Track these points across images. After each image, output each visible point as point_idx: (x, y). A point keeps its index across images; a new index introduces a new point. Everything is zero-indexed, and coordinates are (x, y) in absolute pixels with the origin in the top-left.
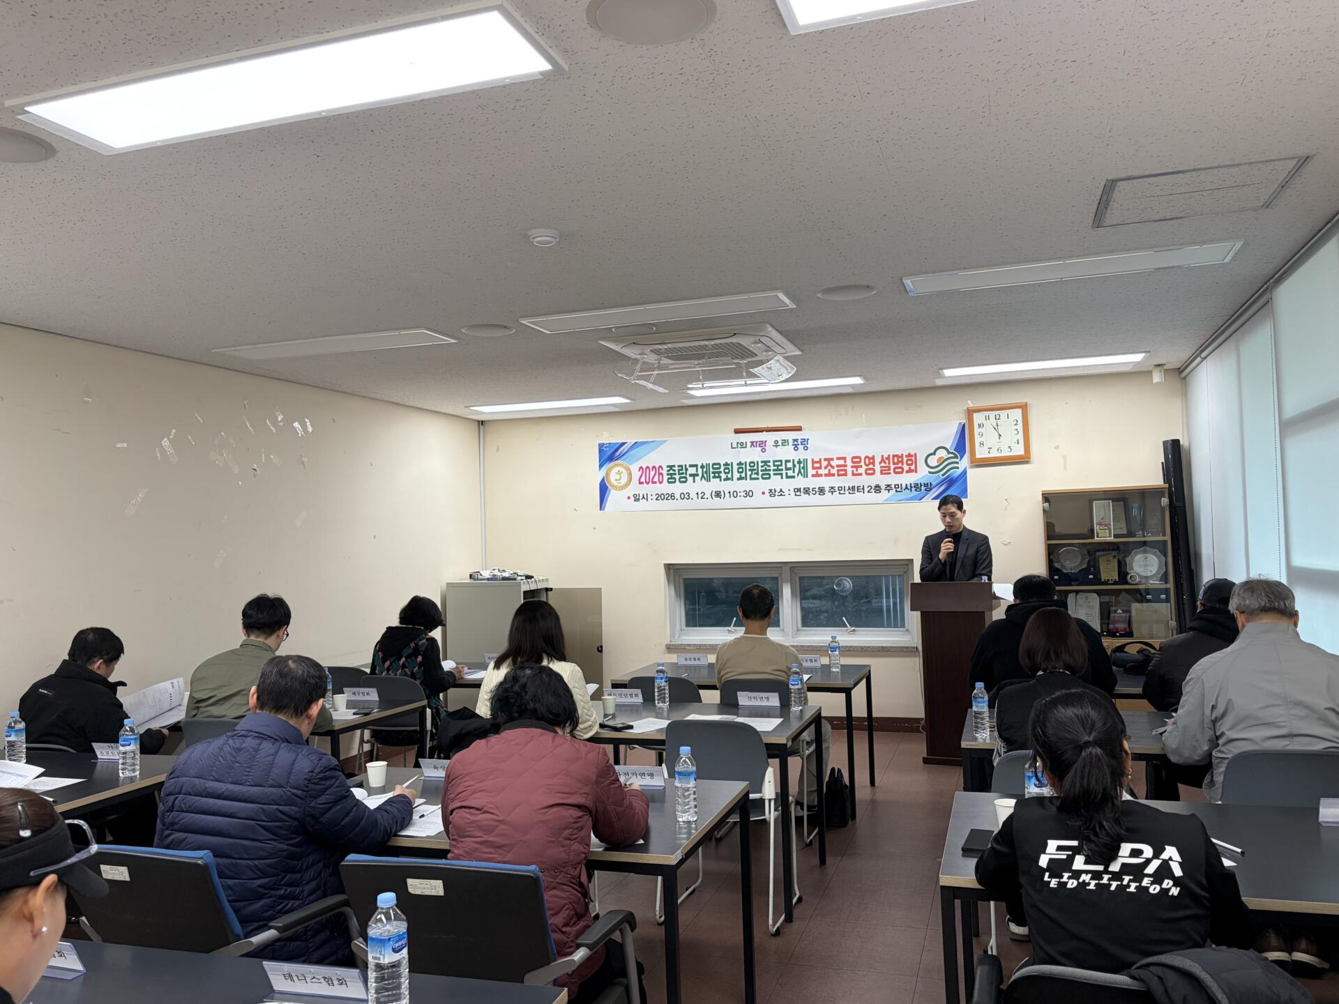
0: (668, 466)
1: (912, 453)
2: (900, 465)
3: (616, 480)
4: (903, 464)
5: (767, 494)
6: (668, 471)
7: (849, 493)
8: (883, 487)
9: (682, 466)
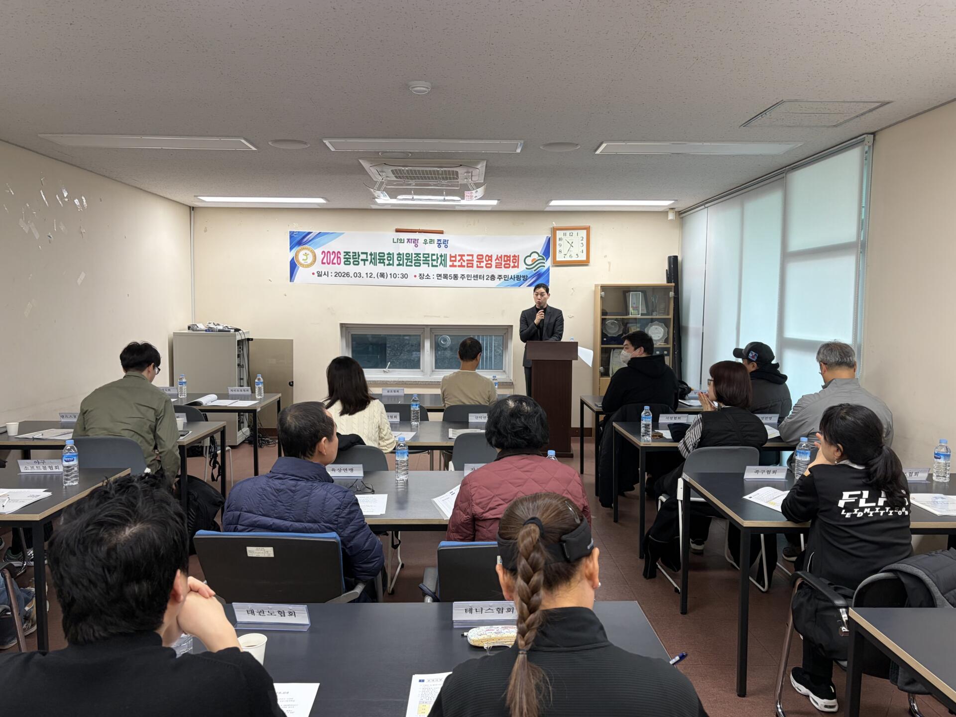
0: (344, 252)
1: (516, 255)
2: (508, 262)
3: (303, 260)
4: (510, 262)
5: (418, 277)
6: (344, 256)
7: (474, 279)
8: (496, 277)
9: (355, 253)
